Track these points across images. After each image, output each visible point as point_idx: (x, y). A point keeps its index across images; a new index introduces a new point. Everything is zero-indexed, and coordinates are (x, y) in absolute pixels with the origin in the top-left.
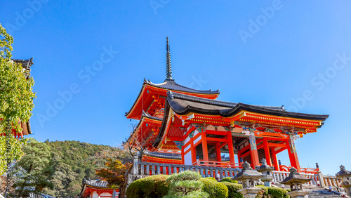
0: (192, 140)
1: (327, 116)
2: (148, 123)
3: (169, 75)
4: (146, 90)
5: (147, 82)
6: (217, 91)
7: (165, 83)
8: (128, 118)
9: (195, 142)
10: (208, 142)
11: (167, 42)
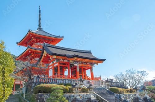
0: (53, 64)
1: (106, 60)
2: (30, 50)
3: (40, 25)
4: (30, 34)
5: (30, 31)
6: (63, 37)
7: (38, 30)
8: (18, 45)
9: (54, 65)
10: (60, 67)
11: (40, 8)
